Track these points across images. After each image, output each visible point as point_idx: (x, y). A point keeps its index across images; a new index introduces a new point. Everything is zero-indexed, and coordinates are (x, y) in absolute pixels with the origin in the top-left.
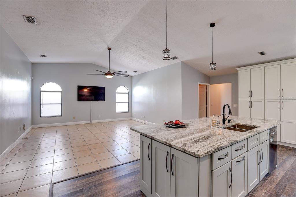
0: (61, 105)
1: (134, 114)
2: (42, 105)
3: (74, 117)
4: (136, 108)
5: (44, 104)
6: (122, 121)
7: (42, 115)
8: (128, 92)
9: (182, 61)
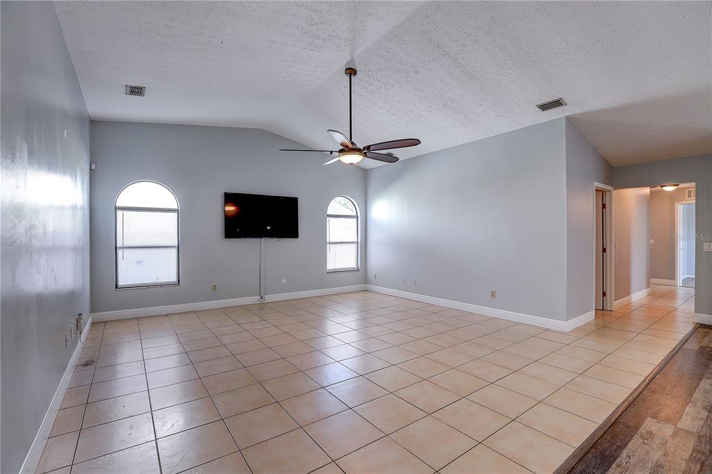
0: (175, 251)
1: (375, 275)
2: (120, 252)
3: (215, 286)
4: (378, 258)
5: (126, 248)
6: (345, 295)
7: (121, 283)
8: (354, 214)
9: (567, 114)
